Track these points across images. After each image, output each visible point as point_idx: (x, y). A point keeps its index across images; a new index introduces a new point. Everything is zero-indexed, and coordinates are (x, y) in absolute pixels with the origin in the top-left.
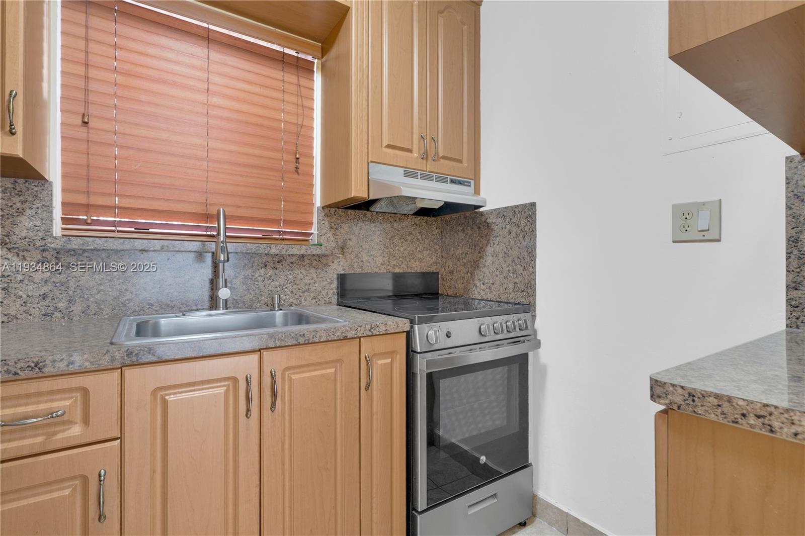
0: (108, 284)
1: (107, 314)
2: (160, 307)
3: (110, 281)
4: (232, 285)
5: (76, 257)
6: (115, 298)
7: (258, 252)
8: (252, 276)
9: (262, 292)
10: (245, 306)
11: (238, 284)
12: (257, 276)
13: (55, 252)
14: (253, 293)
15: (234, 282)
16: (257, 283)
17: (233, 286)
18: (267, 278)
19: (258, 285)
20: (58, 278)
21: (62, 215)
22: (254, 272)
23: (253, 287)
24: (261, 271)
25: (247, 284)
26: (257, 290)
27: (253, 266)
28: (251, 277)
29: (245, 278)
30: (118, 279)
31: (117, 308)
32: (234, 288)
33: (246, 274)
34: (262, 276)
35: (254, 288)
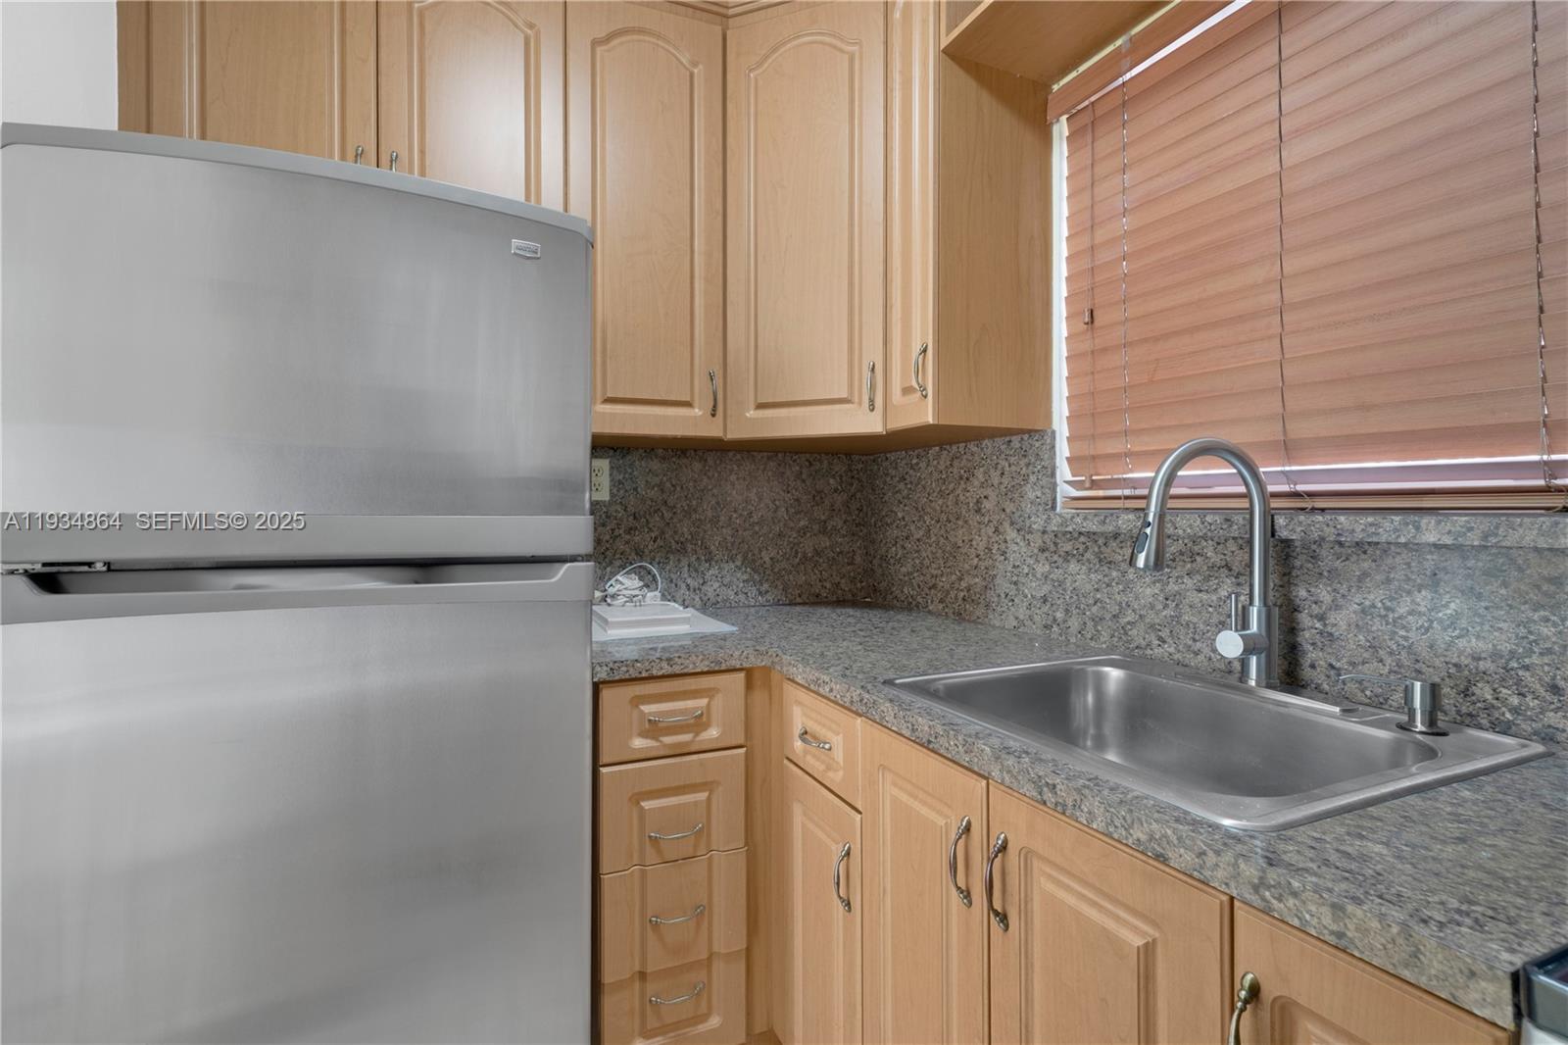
0: (1105, 591)
1: (1105, 642)
2: (1176, 648)
3: (1108, 585)
4: (1325, 625)
5: (1071, 543)
6: (1114, 616)
7: (1375, 539)
8: (1388, 609)
9: (1421, 664)
10: (1363, 691)
11: (1343, 625)
12: (1402, 610)
13: (1053, 534)
14: (1389, 661)
15: (1332, 620)
16: (1402, 633)
17: (1329, 629)
18: (1441, 621)
19: (1406, 638)
20: (1057, 574)
21: (1073, 476)
22: (1392, 599)
23: (1389, 643)
24: (1418, 598)
25: (1369, 631)
26: (1404, 654)
27: (1388, 581)
28: (1383, 612)
29: (1363, 611)
30: (1117, 584)
31: (1116, 634)
32: (1331, 634)
33: (1367, 603)
34: (1420, 614)
35: (1394, 647)
